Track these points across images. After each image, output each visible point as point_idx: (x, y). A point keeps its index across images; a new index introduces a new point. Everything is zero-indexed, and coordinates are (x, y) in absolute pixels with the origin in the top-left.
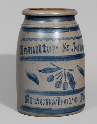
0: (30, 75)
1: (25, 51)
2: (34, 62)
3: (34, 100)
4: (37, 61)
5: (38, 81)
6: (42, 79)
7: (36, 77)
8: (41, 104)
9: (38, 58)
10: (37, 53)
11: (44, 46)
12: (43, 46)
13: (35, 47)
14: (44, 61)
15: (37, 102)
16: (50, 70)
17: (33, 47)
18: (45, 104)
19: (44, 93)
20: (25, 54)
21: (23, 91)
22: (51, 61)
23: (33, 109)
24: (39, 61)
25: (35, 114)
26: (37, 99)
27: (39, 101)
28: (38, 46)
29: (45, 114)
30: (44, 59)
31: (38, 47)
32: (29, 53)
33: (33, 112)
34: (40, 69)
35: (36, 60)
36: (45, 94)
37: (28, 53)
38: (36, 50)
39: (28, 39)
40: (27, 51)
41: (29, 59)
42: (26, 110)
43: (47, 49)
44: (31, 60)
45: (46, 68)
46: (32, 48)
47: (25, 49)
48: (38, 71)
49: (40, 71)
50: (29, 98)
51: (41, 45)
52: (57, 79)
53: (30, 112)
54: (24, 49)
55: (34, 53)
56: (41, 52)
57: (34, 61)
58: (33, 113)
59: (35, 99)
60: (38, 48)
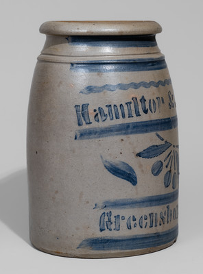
0: (115, 168)
1: (97, 115)
2: (123, 137)
3: (126, 221)
4: (131, 133)
5: (136, 178)
6: (142, 171)
7: (131, 169)
8: (141, 227)
9: (134, 127)
10: (130, 116)
11: (143, 100)
12: (141, 101)
13: (124, 104)
14: (146, 131)
15: (133, 223)
16: (156, 149)
17: (121, 105)
18: (149, 225)
19: (146, 201)
20: (98, 121)
21: (94, 206)
22: (157, 130)
23: (122, 240)
24: (137, 132)
25: (127, 251)
26: (132, 218)
27: (137, 222)
28: (130, 100)
29: (149, 246)
30: (145, 129)
31: (131, 103)
32: (112, 119)
33: (122, 249)
34: (138, 151)
35: (129, 131)
36: (149, 203)
37: (108, 118)
38: (128, 110)
39: (104, 86)
40: (106, 115)
41: (111, 131)
42: (103, 248)
43: (150, 106)
44: (117, 134)
45: (150, 148)
46: (119, 107)
47: (97, 111)
48: (134, 156)
49: (139, 155)
50: (113, 219)
51: (136, 99)
52: (167, 167)
53: (117, 249)
54: (95, 110)
55: (124, 117)
56: (138, 115)
57: (125, 134)
58: (122, 251)
59: (127, 218)
60: (132, 105)
